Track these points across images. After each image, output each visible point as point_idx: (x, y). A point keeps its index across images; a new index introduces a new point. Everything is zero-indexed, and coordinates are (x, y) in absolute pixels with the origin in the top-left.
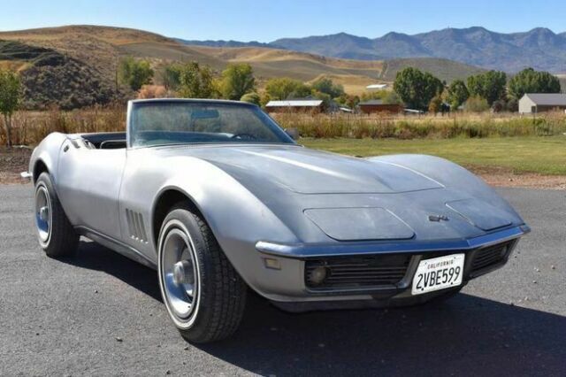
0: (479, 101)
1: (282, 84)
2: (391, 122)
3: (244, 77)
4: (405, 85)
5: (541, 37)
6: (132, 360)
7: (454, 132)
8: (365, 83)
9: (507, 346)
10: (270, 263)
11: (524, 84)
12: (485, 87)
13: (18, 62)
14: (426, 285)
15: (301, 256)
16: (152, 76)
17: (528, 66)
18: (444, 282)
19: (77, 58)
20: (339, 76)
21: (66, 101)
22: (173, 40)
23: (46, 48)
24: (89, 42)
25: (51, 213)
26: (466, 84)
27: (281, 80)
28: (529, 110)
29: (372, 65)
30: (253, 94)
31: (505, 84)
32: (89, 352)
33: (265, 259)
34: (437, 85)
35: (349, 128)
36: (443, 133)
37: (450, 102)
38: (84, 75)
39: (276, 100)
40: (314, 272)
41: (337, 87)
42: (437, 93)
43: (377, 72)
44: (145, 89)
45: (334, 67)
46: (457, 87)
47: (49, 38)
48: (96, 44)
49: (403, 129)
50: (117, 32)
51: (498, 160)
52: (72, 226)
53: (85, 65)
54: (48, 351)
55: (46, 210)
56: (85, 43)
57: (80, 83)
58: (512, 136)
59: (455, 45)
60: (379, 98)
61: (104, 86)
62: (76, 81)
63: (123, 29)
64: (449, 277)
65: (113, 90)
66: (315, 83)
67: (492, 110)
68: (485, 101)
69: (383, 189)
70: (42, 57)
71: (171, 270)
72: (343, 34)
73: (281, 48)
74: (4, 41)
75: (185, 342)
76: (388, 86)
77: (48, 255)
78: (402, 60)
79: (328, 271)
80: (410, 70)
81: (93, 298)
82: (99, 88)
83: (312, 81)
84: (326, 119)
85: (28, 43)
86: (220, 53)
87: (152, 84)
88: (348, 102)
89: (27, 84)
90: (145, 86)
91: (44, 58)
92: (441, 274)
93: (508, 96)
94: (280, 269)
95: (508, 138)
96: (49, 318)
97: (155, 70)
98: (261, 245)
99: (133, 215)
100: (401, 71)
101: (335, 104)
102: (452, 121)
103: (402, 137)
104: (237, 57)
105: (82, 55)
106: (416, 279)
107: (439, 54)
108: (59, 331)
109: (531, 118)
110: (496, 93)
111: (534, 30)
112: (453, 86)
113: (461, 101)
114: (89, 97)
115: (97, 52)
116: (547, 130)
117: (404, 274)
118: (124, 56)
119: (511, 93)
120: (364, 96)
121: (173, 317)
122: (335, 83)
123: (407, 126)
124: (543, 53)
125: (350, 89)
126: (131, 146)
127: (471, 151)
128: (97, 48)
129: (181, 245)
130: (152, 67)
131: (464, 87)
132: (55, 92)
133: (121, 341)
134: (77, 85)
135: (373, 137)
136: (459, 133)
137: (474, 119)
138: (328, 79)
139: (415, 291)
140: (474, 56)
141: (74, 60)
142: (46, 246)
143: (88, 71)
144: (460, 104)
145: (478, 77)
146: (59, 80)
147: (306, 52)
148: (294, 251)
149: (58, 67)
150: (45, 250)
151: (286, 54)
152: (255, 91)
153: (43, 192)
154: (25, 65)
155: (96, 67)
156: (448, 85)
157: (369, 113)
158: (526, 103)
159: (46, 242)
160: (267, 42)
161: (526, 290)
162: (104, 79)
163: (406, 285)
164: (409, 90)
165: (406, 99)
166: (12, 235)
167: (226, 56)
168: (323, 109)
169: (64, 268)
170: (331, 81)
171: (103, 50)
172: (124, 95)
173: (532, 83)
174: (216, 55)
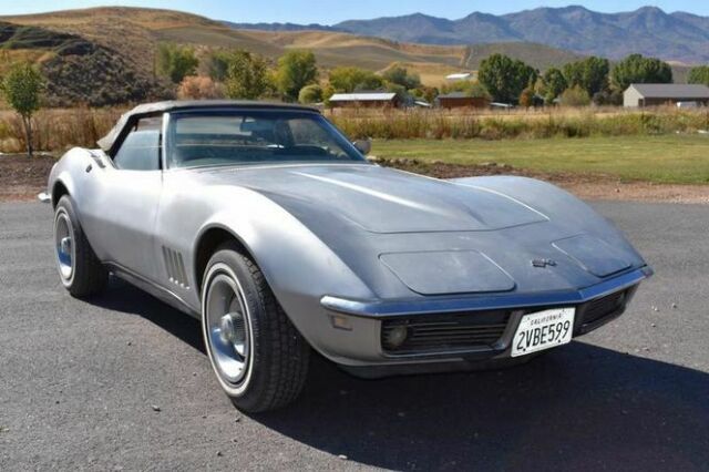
0: (578, 92)
1: (347, 74)
2: (476, 118)
3: (304, 66)
4: (492, 75)
5: (649, 17)
6: (172, 437)
7: (549, 131)
8: (444, 72)
9: (625, 412)
10: (339, 322)
11: (630, 72)
12: (584, 77)
13: (38, 51)
14: (528, 344)
15: (377, 315)
16: (197, 66)
17: (635, 51)
18: (550, 340)
19: (107, 46)
20: (415, 64)
21: (96, 96)
22: (219, 24)
23: (71, 34)
24: (122, 27)
25: (74, 244)
26: (562, 72)
27: (347, 69)
28: (636, 103)
29: (453, 51)
30: (314, 86)
31: (607, 72)
32: (120, 426)
33: (333, 317)
34: (529, 74)
35: (427, 127)
36: (536, 132)
37: (544, 94)
38: (116, 66)
39: (341, 93)
40: (392, 332)
41: (413, 78)
42: (530, 83)
43: (459, 59)
44: (188, 82)
45: (409, 53)
46: (552, 76)
47: (75, 22)
48: (129, 28)
49: (490, 128)
50: (154, 14)
51: (601, 165)
52: (100, 261)
53: (117, 53)
54: (70, 424)
55: (69, 242)
56: (116, 27)
57: (111, 75)
58: (616, 135)
59: (551, 27)
60: (461, 90)
61: (140, 78)
62: (107, 73)
63: (161, 11)
64: (557, 333)
65: (151, 82)
66: (386, 73)
67: (593, 104)
68: (586, 93)
69: (475, 224)
70: (67, 44)
71: (218, 324)
72: (419, 14)
73: (346, 31)
74: (22, 26)
75: (236, 411)
76: (471, 75)
77: (72, 295)
78: (488, 45)
79: (410, 332)
80: (498, 57)
81: (124, 353)
82: (135, 80)
83: (384, 70)
84: (401, 115)
85: (50, 29)
86: (275, 38)
87: (196, 75)
88: (425, 94)
89: (50, 77)
90: (188, 78)
91: (69, 46)
92: (546, 331)
93: (611, 87)
94: (350, 330)
95: (612, 137)
96: (73, 381)
97: (200, 59)
98: (327, 300)
99: (170, 254)
100: (487, 58)
101: (410, 98)
102: (546, 117)
103: (488, 137)
104: (296, 41)
105: (113, 42)
106: (517, 338)
107: (531, 37)
108: (84, 399)
109: (638, 113)
110: (598, 84)
111: (641, 9)
112: (548, 76)
113: (558, 92)
114: (123, 92)
115: (130, 38)
116: (657, 128)
117: (502, 333)
118: (162, 43)
119: (614, 83)
120: (444, 87)
121: (221, 381)
122: (411, 73)
123: (495, 124)
124: (652, 36)
125: (427, 80)
126: (168, 168)
127: (570, 154)
128: (131, 34)
129: (229, 294)
130: (196, 55)
131: (561, 76)
132: (83, 85)
133: (158, 410)
134: (109, 78)
135: (455, 137)
136: (556, 132)
137: (572, 115)
138: (403, 68)
139: (515, 353)
140: (572, 40)
141: (103, 48)
142: (69, 284)
143: (121, 60)
144: (556, 97)
145: (576, 64)
146: (88, 71)
147: (376, 36)
148: (368, 309)
149: (85, 57)
150: (69, 289)
151: (353, 39)
152: (317, 82)
153: (63, 220)
154: (47, 55)
155: (131, 55)
156: (541, 74)
157: (450, 108)
158: (632, 95)
159: (69, 279)
160: (330, 25)
161: (643, 337)
162: (139, 70)
163: (504, 346)
164: (496, 80)
165: (493, 91)
166: (30, 268)
167: (282, 41)
168: (396, 103)
169: (91, 313)
170: (405, 71)
171: (139, 36)
172: (164, 88)
173: (639, 72)
174: (270, 41)
